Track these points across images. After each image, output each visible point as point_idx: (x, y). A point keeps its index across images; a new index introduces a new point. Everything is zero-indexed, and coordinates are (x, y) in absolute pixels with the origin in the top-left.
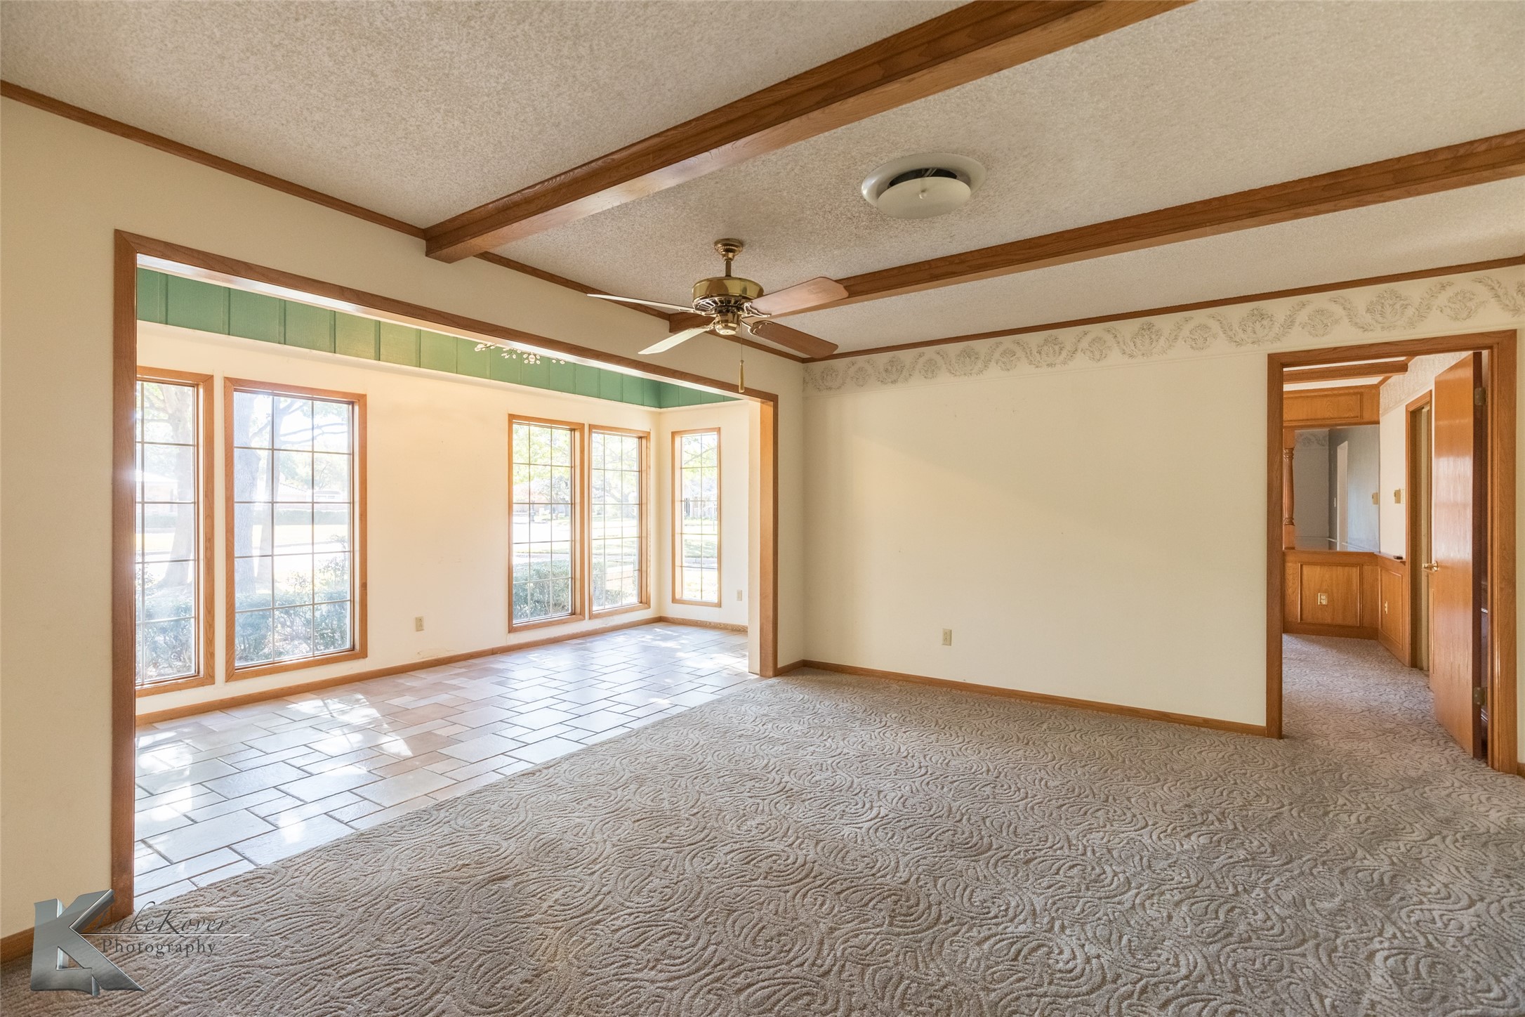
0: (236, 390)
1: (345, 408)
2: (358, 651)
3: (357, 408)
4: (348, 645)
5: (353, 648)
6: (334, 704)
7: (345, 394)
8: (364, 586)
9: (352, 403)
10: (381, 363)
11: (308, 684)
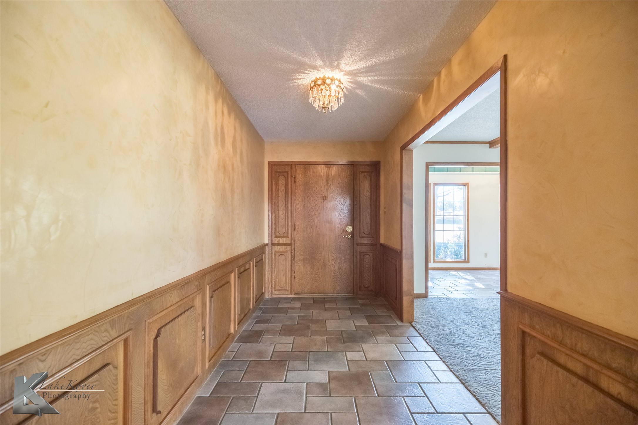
0: (435, 186)
1: (463, 187)
2: (467, 261)
3: (466, 187)
4: (463, 258)
5: (465, 260)
6: (461, 274)
7: (463, 183)
8: (468, 241)
9: (465, 186)
10: (474, 173)
11: (453, 268)
